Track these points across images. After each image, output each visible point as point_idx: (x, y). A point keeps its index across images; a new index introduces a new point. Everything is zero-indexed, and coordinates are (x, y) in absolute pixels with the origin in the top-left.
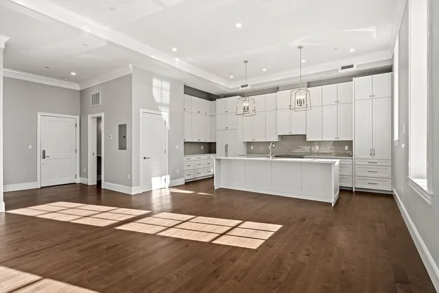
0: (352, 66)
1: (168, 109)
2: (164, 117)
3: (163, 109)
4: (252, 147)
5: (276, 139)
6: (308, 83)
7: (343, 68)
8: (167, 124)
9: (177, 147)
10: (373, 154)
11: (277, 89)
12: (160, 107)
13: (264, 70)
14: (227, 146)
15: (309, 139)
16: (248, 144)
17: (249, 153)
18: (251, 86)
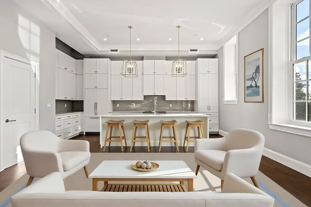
0: (196, 50)
1: (38, 59)
2: (33, 68)
3: (32, 57)
4: (118, 105)
5: (142, 98)
6: (166, 57)
7: (191, 50)
8: (38, 77)
9: (49, 105)
10: (209, 109)
11: (142, 58)
12: (28, 55)
13: (138, 39)
14: (96, 104)
15: (167, 99)
16: (114, 102)
17: (115, 110)
18: (120, 51)
